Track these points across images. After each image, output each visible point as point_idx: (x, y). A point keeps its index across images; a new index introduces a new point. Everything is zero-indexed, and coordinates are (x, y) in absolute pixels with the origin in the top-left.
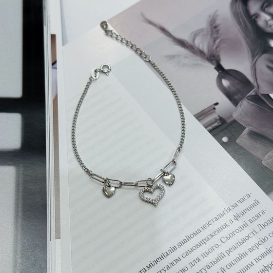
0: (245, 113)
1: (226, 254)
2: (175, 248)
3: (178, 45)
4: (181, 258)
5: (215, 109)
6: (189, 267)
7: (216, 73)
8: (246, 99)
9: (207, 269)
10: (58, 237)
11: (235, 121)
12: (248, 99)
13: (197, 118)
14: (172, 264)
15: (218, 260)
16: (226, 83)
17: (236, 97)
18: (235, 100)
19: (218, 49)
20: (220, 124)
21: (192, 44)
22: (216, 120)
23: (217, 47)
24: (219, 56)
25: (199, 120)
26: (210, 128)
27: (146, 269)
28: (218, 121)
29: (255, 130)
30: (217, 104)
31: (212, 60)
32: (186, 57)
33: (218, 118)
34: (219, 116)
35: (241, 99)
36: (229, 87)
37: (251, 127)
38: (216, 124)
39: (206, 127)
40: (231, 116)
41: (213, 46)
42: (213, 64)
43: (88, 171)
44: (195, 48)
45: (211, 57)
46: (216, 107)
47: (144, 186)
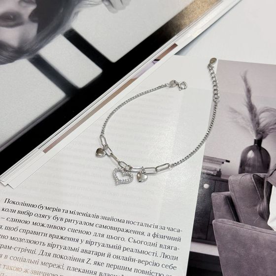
0: (240, 183)
1: (122, 249)
2: (98, 217)
3: (247, 107)
4: (94, 225)
5: (223, 163)
6: (92, 234)
7: (252, 143)
8: (252, 175)
9: (101, 245)
10: (45, 151)
11: (227, 181)
12: (253, 177)
13: (204, 159)
14: (85, 223)
15: (113, 247)
16: (251, 154)
17: (247, 168)
18: (244, 170)
19: (272, 131)
20: (215, 174)
21: (258, 114)
22: (215, 170)
23: (273, 129)
24: (267, 135)
25: (204, 161)
26: (205, 171)
27: (69, 212)
28: (216, 172)
29: (233, 198)
30: (228, 161)
31: (259, 133)
32: (243, 118)
33: (218, 170)
34: (220, 169)
35: (248, 172)
36: (250, 159)
37: (233, 194)
38: (212, 173)
39: (203, 168)
40: (229, 176)
41: (271, 126)
42: (257, 136)
43: (103, 132)
44: (257, 118)
45: (261, 131)
46: (225, 163)
47: (122, 167)
